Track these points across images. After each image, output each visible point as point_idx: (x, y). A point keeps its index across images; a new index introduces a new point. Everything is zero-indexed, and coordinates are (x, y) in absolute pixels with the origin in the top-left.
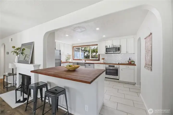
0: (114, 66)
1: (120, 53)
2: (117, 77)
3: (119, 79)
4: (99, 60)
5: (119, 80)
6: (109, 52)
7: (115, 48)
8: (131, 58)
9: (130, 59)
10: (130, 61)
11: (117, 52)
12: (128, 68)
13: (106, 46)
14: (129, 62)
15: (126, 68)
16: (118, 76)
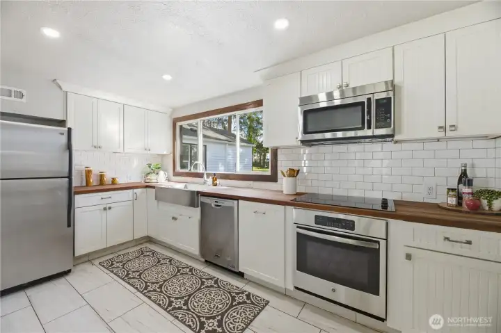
0: (350, 225)
1: (392, 136)
2: (374, 303)
3: (383, 320)
4: (273, 178)
5: (390, 323)
6: (328, 135)
7: (360, 108)
8: (473, 167)
9: (464, 178)
10: (465, 189)
11: (369, 133)
12: (465, 250)
13: (304, 101)
14: (460, 198)
15: (447, 247)
16: (377, 294)
